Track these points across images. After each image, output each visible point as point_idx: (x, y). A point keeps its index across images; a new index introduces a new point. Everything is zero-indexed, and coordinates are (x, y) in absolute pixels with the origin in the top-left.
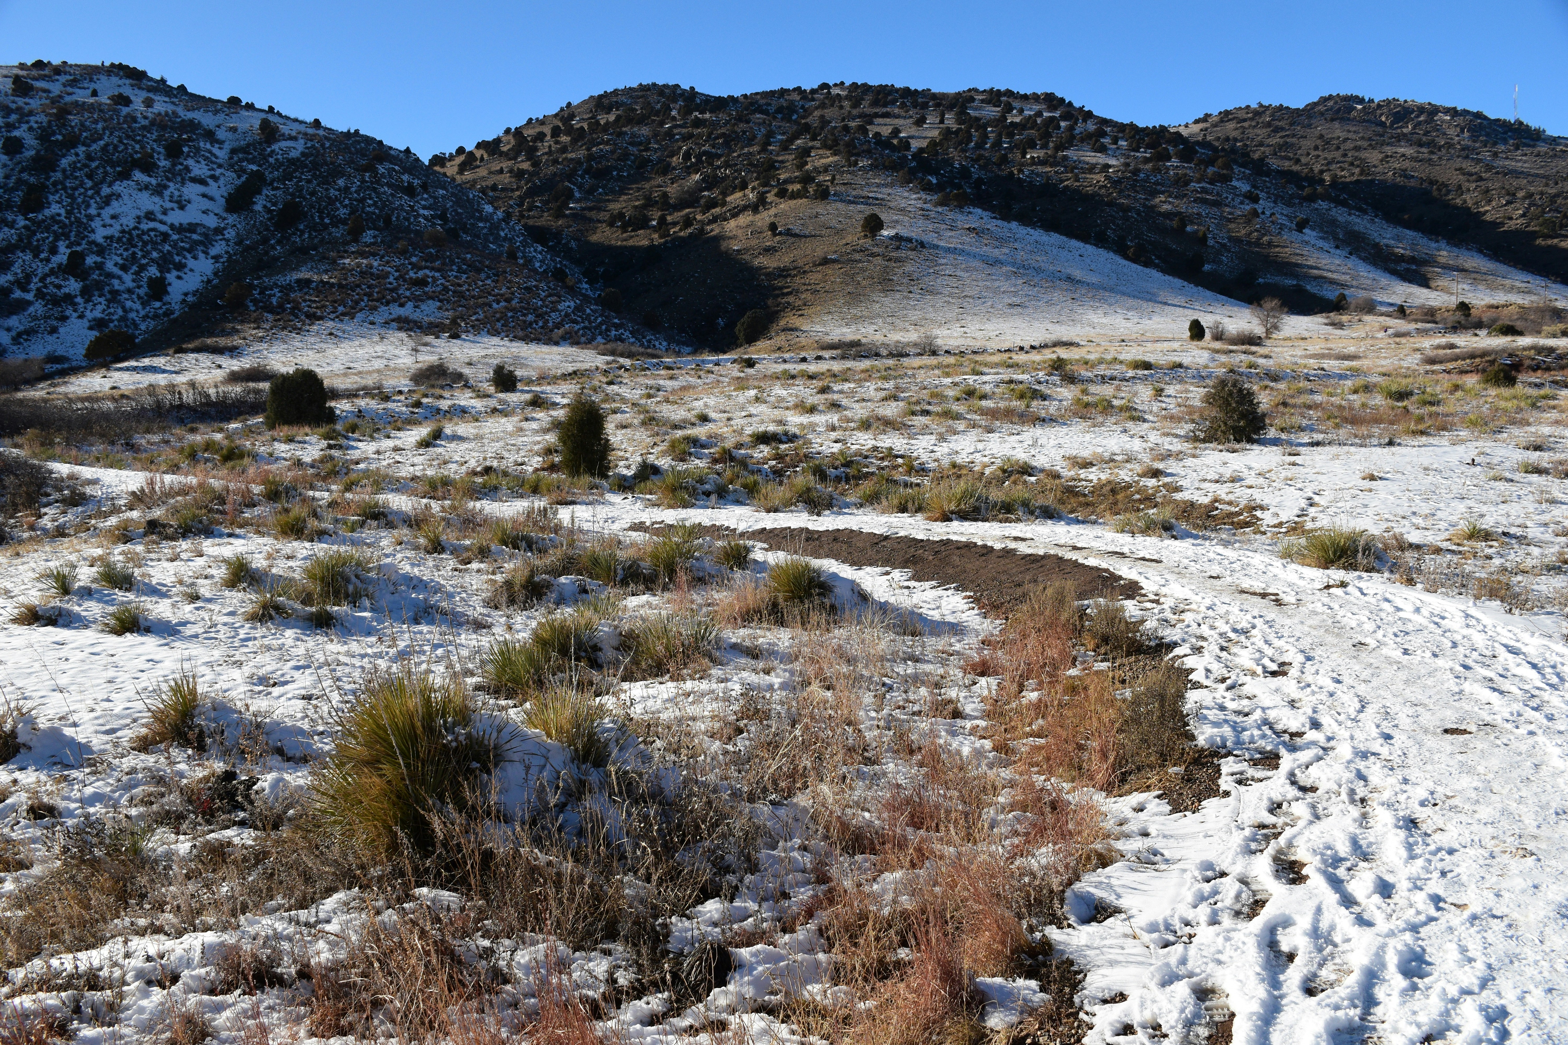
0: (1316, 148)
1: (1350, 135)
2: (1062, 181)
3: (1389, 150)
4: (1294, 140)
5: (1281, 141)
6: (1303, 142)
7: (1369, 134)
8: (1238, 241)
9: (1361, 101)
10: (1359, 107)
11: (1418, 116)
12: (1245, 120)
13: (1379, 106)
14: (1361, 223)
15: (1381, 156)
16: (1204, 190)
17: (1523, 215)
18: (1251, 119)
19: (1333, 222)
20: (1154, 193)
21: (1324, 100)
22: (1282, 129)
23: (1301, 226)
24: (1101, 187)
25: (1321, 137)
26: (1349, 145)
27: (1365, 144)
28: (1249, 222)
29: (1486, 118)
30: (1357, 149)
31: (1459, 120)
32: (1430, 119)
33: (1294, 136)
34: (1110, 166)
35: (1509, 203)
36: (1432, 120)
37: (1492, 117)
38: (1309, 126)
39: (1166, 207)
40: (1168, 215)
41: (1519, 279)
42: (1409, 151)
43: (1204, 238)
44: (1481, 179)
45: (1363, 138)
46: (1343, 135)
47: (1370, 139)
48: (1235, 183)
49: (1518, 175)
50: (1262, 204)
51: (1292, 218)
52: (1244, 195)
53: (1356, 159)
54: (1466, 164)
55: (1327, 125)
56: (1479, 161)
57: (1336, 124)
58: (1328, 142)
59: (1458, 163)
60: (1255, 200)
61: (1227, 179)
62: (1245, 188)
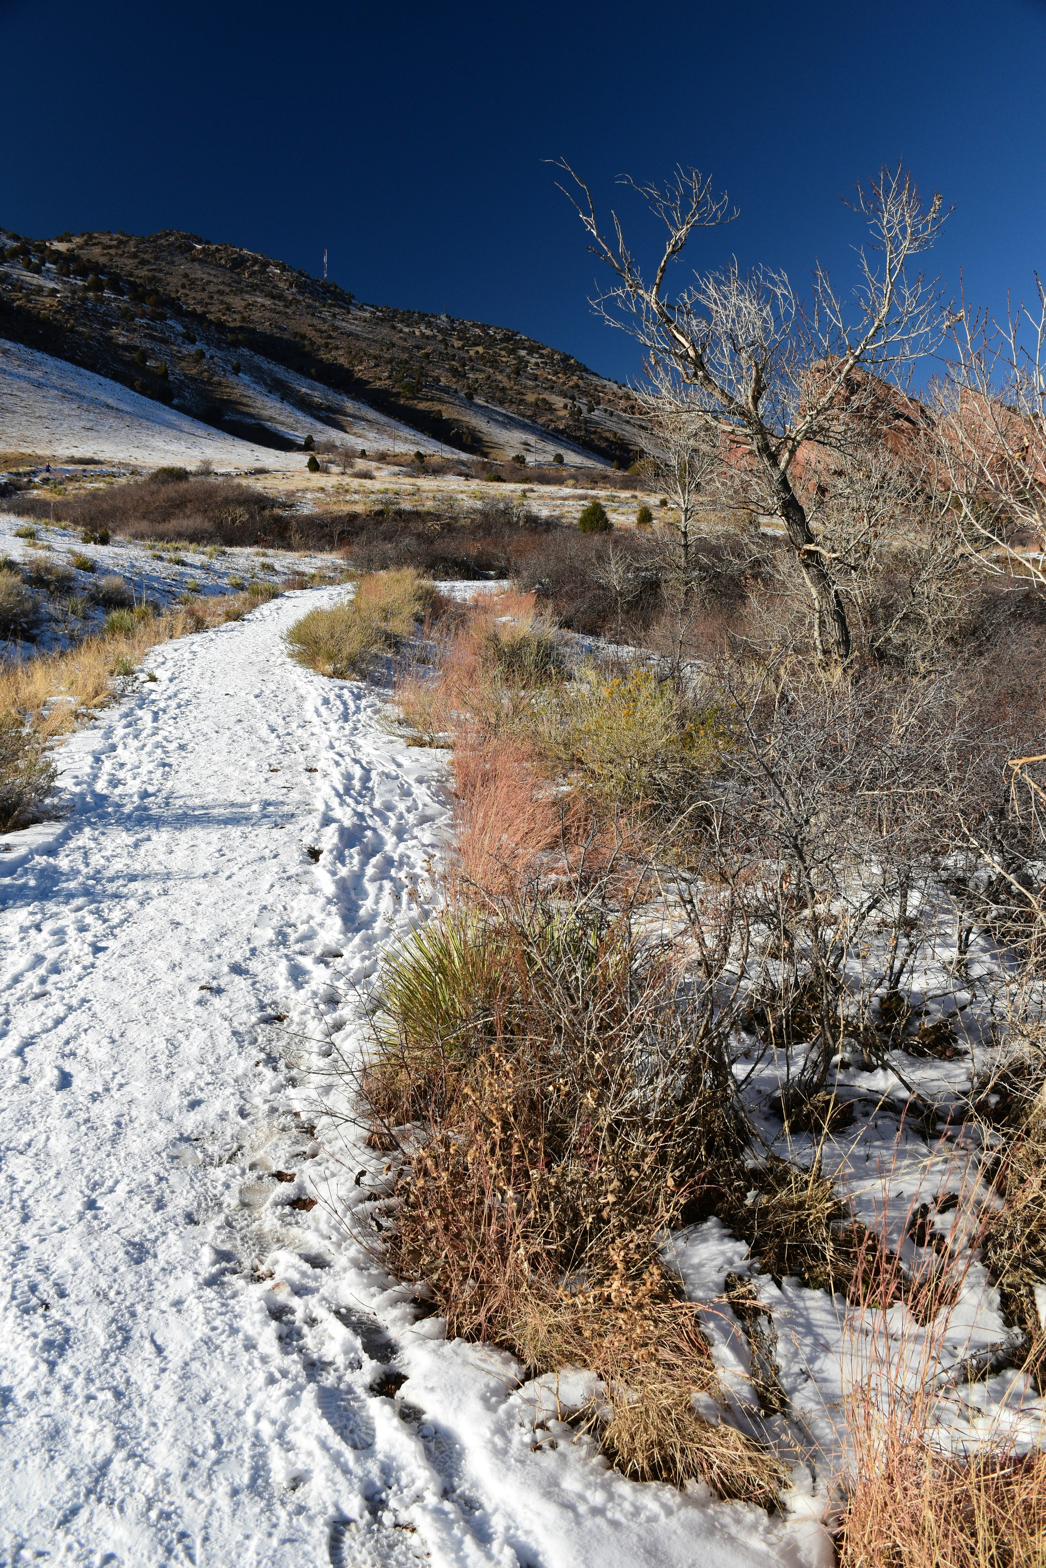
0: (183, 286)
1: (212, 278)
2: (14, 301)
3: (250, 299)
4: (161, 275)
5: (150, 274)
6: (170, 279)
7: (227, 280)
8: (193, 379)
9: (200, 241)
10: (199, 247)
11: (253, 266)
12: (110, 247)
14: (281, 372)
15: (243, 303)
16: (149, 327)
17: (389, 377)
18: (117, 247)
19: (259, 369)
20: (109, 325)
22: (148, 262)
23: (237, 370)
24: (56, 312)
25: (186, 276)
26: (212, 288)
27: (227, 290)
28: (197, 361)
29: (307, 278)
32: (262, 270)
33: (161, 271)
34: (58, 291)
35: (376, 366)
36: (265, 272)
37: (311, 276)
38: (172, 263)
39: (122, 340)
40: (126, 347)
41: (406, 432)
42: (268, 302)
43: (165, 375)
44: (330, 337)
45: (223, 283)
46: (206, 278)
47: (229, 285)
48: (169, 322)
49: (357, 337)
50: (199, 345)
51: (227, 362)
52: (183, 335)
53: (222, 302)
54: (315, 322)
55: (189, 265)
56: (324, 320)
57: (196, 265)
58: (193, 282)
59: (309, 319)
60: (193, 341)
61: (163, 317)
62: (180, 328)
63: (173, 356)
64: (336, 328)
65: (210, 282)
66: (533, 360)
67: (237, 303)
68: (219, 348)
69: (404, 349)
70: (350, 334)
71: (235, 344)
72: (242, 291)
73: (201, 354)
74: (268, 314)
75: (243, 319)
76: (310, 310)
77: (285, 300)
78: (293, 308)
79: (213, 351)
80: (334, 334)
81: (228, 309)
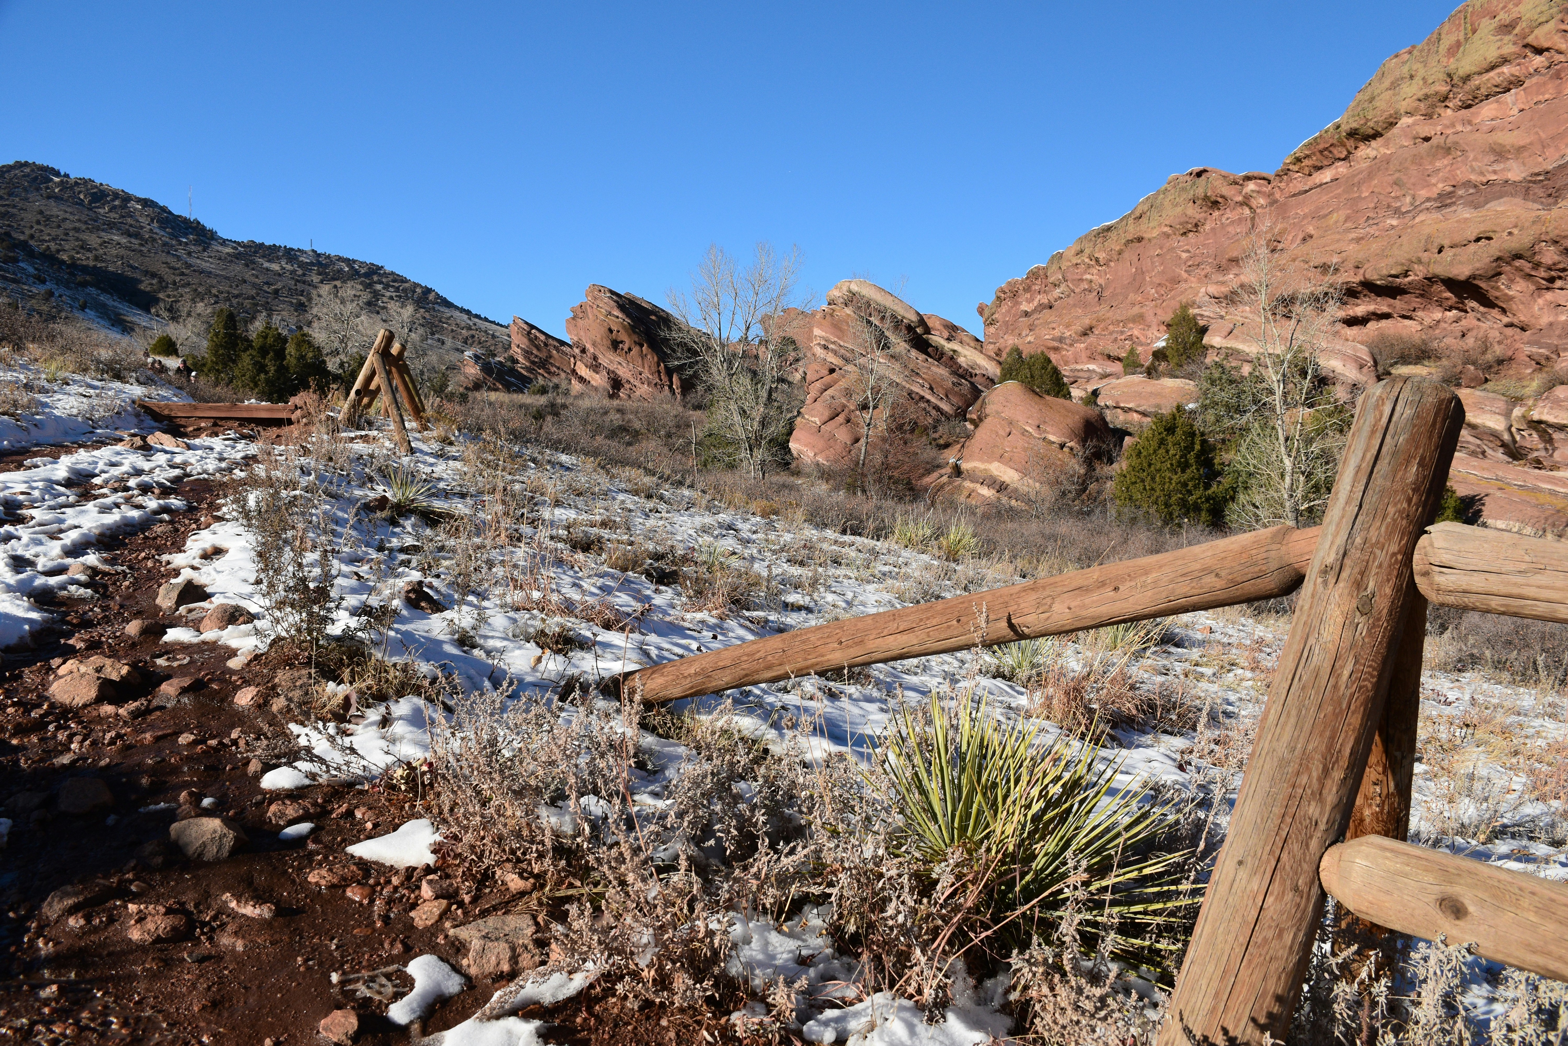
0: (38, 223)
1: (67, 216)
3: (106, 237)
4: (14, 211)
7: (84, 218)
9: (57, 174)
10: (56, 179)
11: (113, 200)
13: (76, 183)
15: (99, 241)
19: (104, 305)
21: (20, 165)
26: (68, 225)
27: (84, 227)
29: (170, 213)
30: (76, 230)
31: (149, 211)
32: (124, 206)
33: (14, 206)
36: (126, 207)
37: (176, 212)
42: (124, 240)
44: (183, 274)
47: (86, 223)
49: (209, 274)
50: (49, 285)
51: (74, 299)
52: (34, 276)
53: (77, 239)
54: (170, 259)
55: (44, 202)
56: (179, 258)
57: (52, 202)
58: (48, 218)
59: (163, 257)
60: (43, 282)
61: (15, 260)
62: (31, 270)
63: (23, 294)
64: (189, 266)
65: (65, 219)
66: (388, 294)
67: (93, 240)
68: (68, 288)
69: (254, 285)
70: (202, 272)
71: (84, 284)
72: (98, 229)
73: (51, 294)
74: (122, 252)
75: (96, 258)
76: (166, 249)
77: (142, 239)
78: (149, 246)
79: (62, 290)
80: (186, 271)
81: (82, 247)
